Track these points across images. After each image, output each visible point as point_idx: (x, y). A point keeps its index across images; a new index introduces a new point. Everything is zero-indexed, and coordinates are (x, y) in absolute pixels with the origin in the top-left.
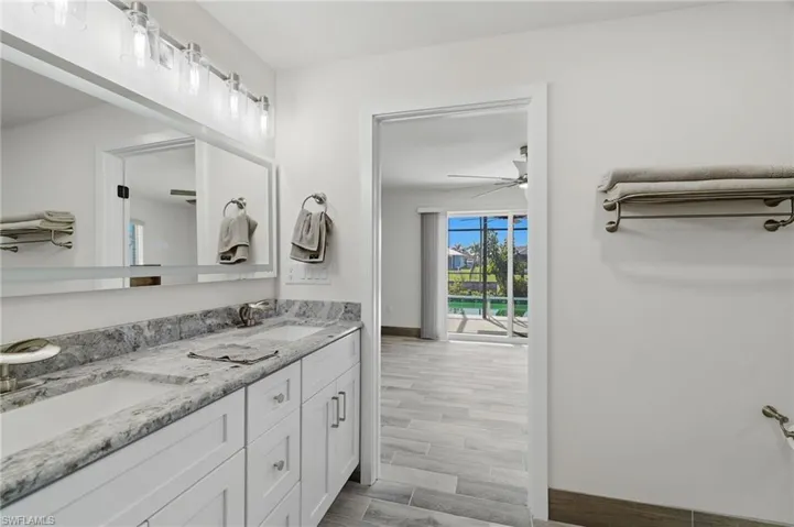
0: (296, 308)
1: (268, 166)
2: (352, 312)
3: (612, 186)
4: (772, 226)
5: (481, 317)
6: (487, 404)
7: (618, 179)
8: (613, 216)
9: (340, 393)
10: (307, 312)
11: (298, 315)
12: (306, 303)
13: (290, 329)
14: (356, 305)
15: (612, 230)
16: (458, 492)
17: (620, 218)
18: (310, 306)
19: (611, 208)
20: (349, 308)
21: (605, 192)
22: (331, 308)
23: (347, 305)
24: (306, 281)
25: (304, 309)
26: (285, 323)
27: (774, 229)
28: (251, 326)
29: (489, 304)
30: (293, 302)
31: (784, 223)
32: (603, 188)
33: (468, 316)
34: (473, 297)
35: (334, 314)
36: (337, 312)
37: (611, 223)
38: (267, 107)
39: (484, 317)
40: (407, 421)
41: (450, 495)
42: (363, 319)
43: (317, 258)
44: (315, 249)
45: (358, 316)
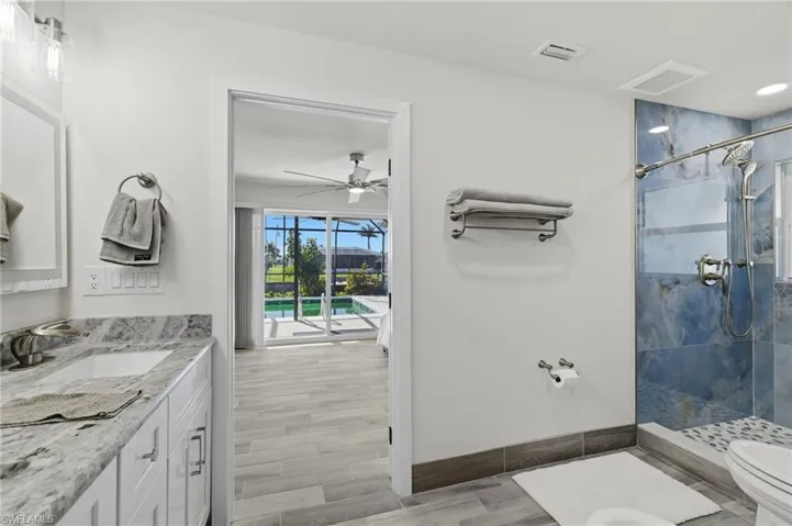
0: (104, 329)
1: (55, 123)
2: (198, 326)
3: (462, 201)
4: (543, 238)
5: (292, 319)
6: (326, 405)
7: (467, 196)
8: (459, 225)
9: (199, 429)
10: (124, 333)
11: (107, 338)
12: (124, 320)
13: (99, 359)
14: (205, 316)
15: (456, 237)
16: (327, 500)
17: (465, 227)
18: (132, 324)
19: (455, 219)
20: (195, 322)
21: (452, 205)
22: (167, 325)
23: (191, 318)
24: (123, 290)
25: (120, 329)
26: (90, 353)
27: (542, 240)
28: (34, 364)
29: (300, 305)
30: (101, 322)
31: (550, 236)
32: (451, 202)
33: (278, 319)
34: (276, 299)
35: (170, 332)
36: (178, 328)
37: (456, 231)
38: (60, 36)
39: (296, 319)
40: (249, 444)
41: (323, 507)
42: (215, 333)
43: (149, 259)
44: (147, 248)
45: (208, 331)
